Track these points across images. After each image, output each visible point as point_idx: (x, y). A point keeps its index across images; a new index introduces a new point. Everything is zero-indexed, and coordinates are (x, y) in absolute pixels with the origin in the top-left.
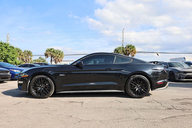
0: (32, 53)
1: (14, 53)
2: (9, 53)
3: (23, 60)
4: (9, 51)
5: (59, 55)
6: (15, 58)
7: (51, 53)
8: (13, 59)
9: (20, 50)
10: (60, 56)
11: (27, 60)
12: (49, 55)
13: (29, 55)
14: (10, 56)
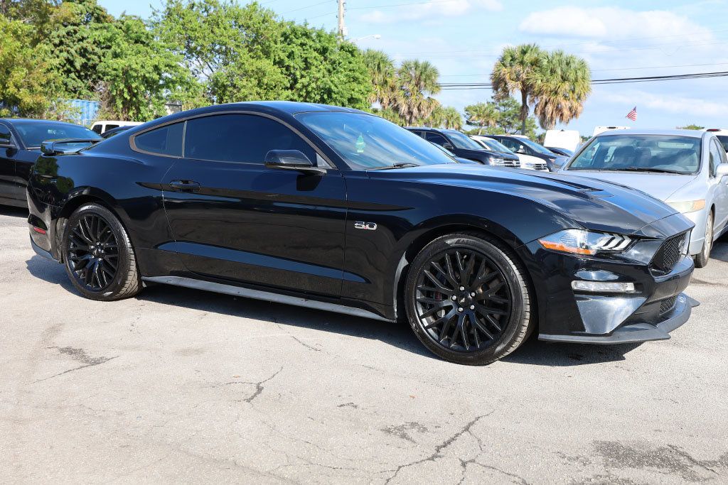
0: (435, 72)
1: (355, 79)
2: (335, 79)
3: (396, 109)
4: (334, 68)
5: (564, 79)
7: (520, 71)
9: (386, 62)
10: (567, 86)
11: (415, 111)
12: (511, 84)
13: (422, 83)
14: (336, 90)
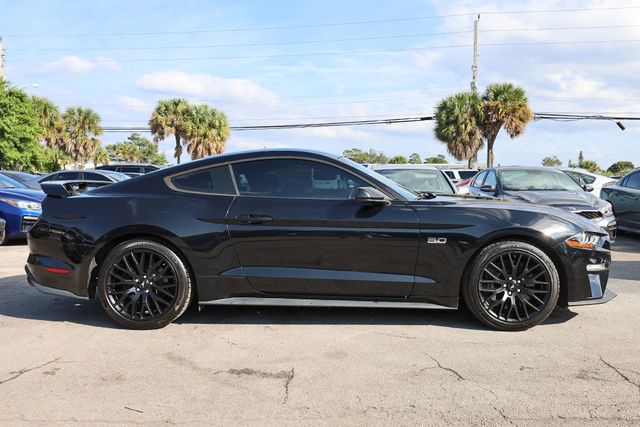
0: (97, 118)
1: (26, 122)
2: (7, 120)
3: (63, 148)
6: (29, 140)
7: (175, 118)
8: (22, 145)
9: (51, 108)
10: (214, 132)
11: (81, 149)
12: (167, 129)
13: (87, 126)
14: (9, 130)
